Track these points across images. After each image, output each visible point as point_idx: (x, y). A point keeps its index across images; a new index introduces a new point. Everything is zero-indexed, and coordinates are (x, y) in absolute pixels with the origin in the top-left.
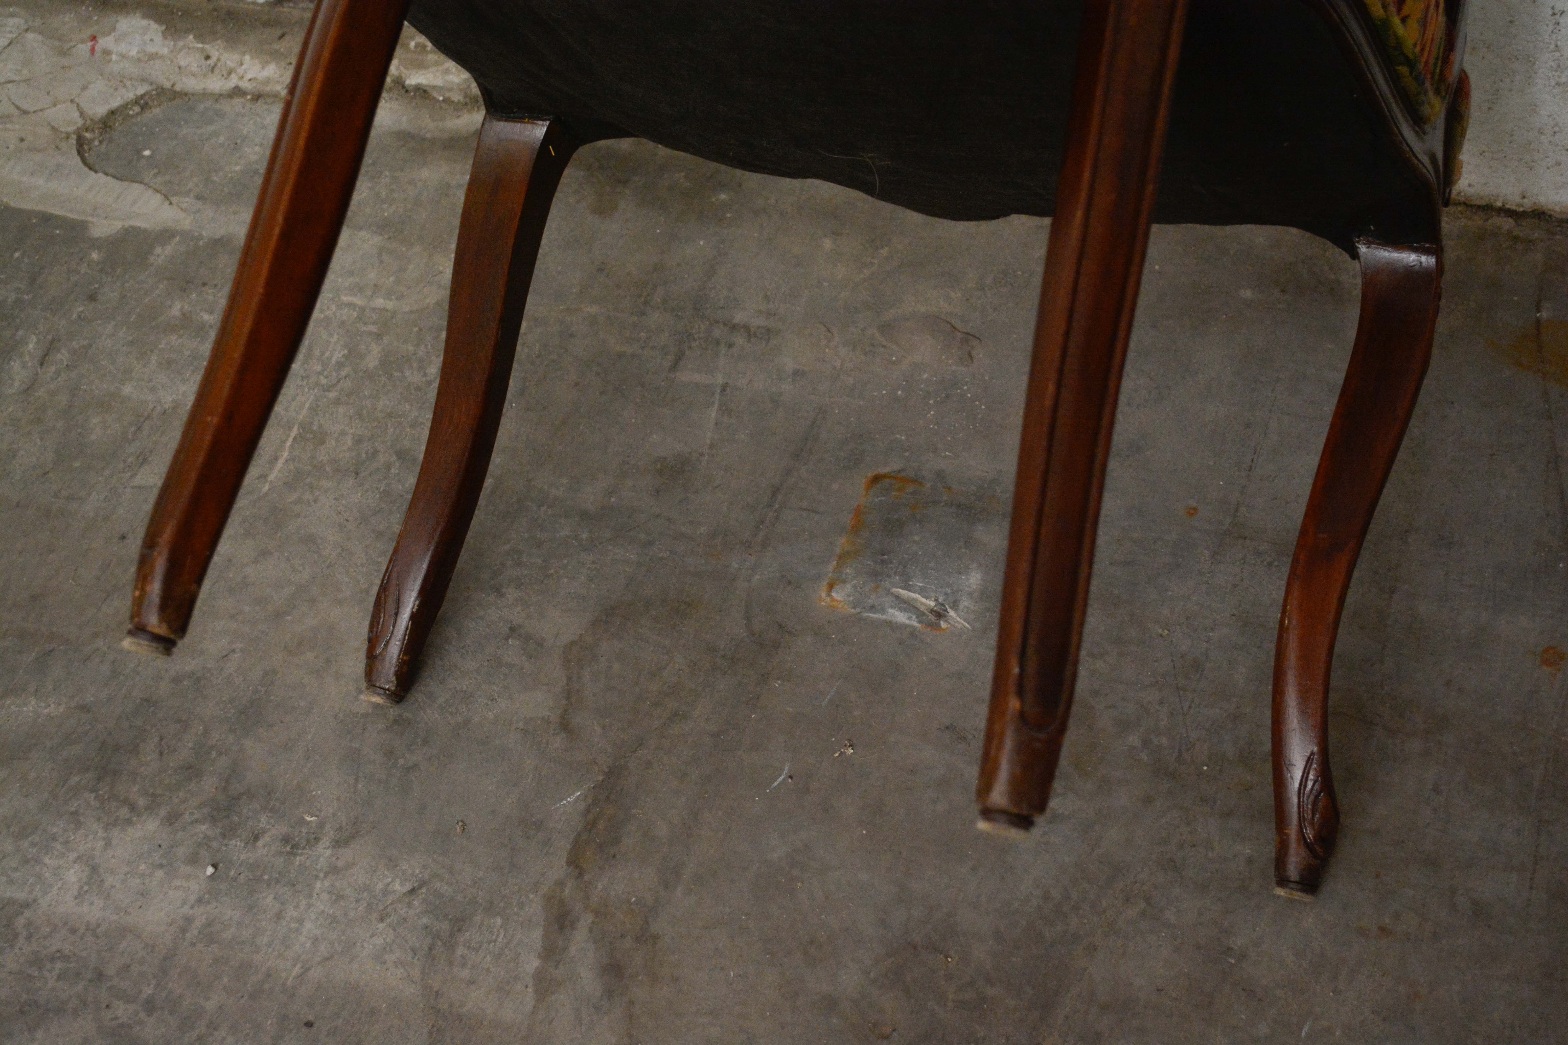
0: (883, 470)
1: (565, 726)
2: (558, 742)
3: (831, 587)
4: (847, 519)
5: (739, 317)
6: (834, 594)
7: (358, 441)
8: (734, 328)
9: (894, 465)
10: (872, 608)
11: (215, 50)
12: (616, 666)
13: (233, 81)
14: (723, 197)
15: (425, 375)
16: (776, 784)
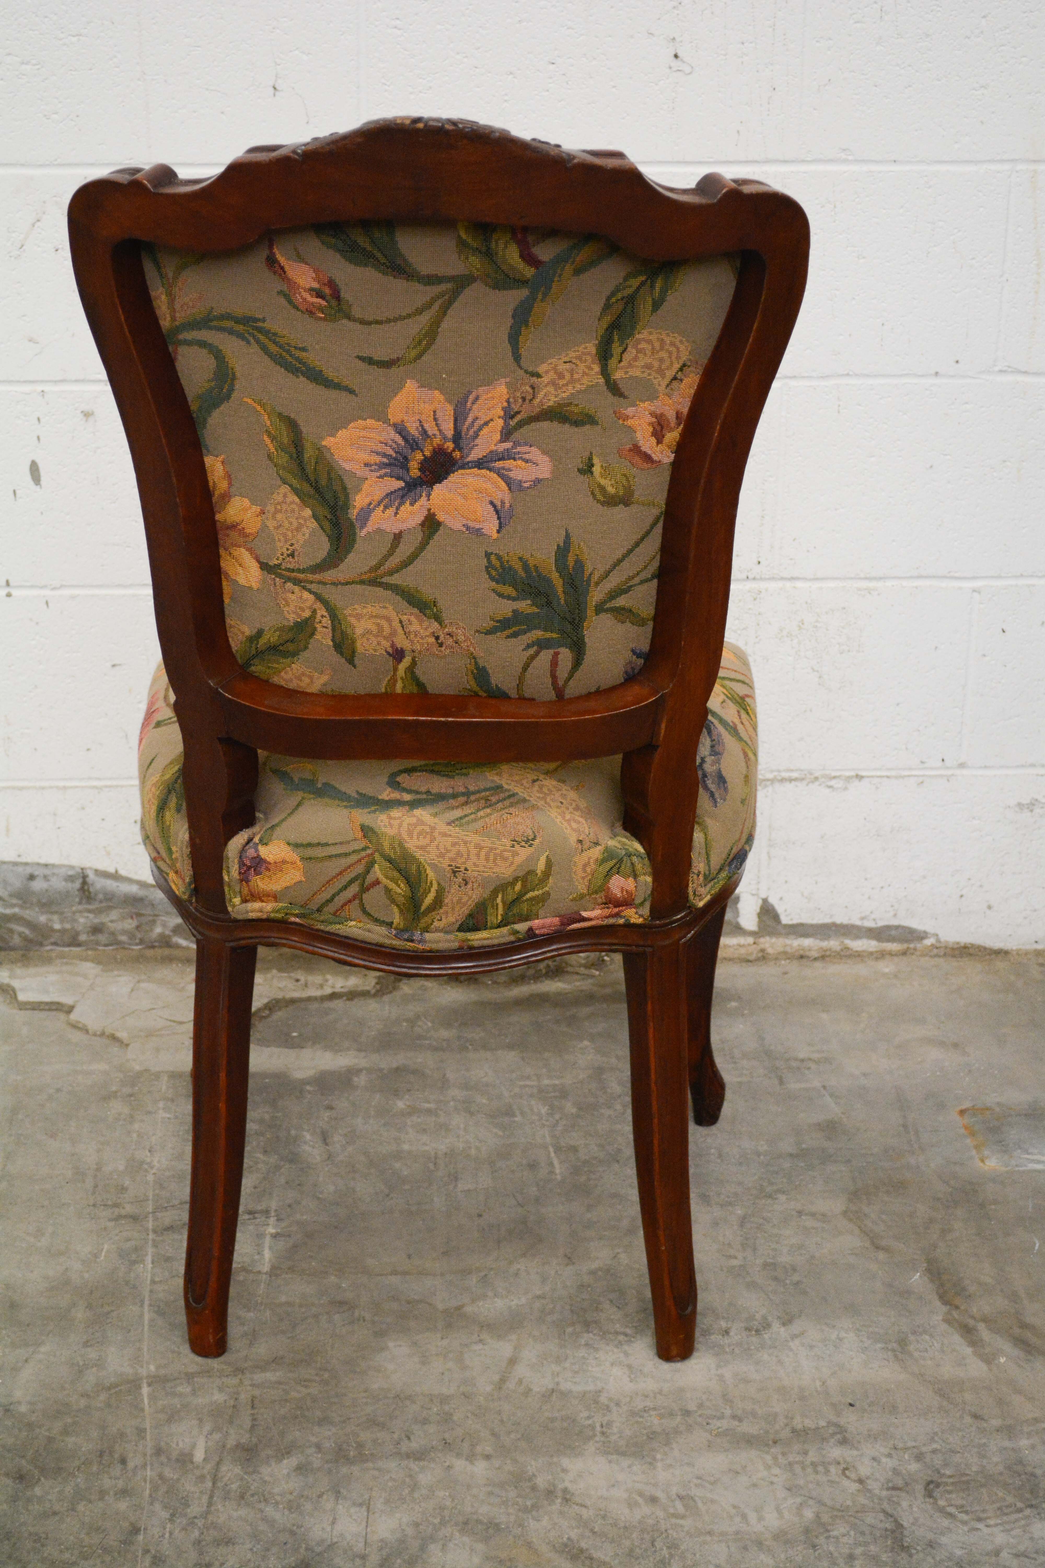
0: (963, 1107)
1: (878, 1248)
2: (881, 1255)
3: (982, 1161)
4: (962, 1131)
5: (801, 1056)
6: (987, 1163)
7: (601, 1146)
8: (802, 1061)
9: (967, 1105)
10: (1017, 1166)
11: (301, 975)
12: (884, 1217)
13: (328, 991)
14: (734, 1004)
15: (616, 1110)
16: (1037, 1248)
